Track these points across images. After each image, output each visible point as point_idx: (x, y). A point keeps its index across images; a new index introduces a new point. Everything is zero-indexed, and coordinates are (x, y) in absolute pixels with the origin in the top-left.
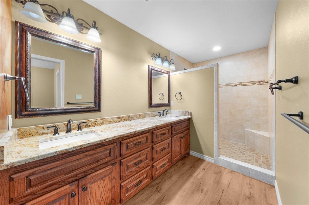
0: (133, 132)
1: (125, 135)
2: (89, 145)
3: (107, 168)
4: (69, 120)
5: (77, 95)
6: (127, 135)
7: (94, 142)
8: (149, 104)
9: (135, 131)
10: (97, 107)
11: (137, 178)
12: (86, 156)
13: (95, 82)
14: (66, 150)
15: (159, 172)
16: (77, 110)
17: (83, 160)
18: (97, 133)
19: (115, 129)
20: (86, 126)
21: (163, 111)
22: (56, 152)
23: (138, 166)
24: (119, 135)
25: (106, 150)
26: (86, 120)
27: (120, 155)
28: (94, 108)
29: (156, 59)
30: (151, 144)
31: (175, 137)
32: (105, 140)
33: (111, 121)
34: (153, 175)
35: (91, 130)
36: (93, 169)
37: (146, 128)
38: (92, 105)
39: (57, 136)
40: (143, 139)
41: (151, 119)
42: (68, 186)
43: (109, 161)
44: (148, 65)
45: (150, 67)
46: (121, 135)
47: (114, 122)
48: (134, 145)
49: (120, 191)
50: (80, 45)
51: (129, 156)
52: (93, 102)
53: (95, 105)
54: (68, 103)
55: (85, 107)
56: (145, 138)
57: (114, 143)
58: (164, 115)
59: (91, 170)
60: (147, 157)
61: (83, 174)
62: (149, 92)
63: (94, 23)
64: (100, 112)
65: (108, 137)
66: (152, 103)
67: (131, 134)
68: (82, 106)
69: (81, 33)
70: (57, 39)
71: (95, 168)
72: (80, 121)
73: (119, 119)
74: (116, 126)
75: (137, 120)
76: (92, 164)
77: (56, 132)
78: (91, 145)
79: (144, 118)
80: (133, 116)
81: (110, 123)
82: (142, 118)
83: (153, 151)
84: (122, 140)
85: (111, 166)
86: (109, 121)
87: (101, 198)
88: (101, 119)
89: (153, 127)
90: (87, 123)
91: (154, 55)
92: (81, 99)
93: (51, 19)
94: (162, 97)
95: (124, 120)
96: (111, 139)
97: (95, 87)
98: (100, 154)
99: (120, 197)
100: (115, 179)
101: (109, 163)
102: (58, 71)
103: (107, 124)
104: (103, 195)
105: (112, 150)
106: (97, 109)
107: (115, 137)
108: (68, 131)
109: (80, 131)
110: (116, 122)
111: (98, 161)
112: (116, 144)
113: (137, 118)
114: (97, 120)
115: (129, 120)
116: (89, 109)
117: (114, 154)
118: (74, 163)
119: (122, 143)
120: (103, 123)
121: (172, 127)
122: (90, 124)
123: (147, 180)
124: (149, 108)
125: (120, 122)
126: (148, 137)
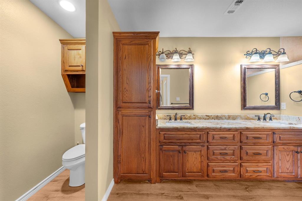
0: (219, 127)
1: (211, 128)
2: (187, 128)
3: (198, 147)
4: (176, 113)
5: (177, 98)
6: (213, 128)
7: (190, 127)
8: (242, 105)
9: (221, 127)
10: (191, 106)
11: (222, 166)
12: (186, 134)
13: (190, 89)
14: (177, 127)
15: (251, 175)
16: (180, 108)
17: (184, 136)
18: (192, 123)
19: (204, 123)
20: (184, 118)
21: (264, 115)
22: (173, 127)
23: (223, 157)
24: (206, 127)
25: (197, 134)
26: (184, 115)
27: (208, 142)
28: (189, 107)
29: (251, 57)
30: (239, 143)
31: (279, 147)
32: (197, 127)
33: (202, 117)
34: (242, 173)
35: (188, 121)
36: (190, 143)
37: (233, 127)
38: (188, 105)
39: (170, 121)
40: (229, 136)
41: (244, 121)
42: (177, 147)
43: (199, 143)
44: (241, 65)
45: (243, 67)
46: (208, 127)
47: (204, 119)
48: (219, 138)
49: (208, 169)
50: (181, 67)
51: (215, 145)
52: (189, 103)
53: (190, 105)
54: (172, 104)
55: (184, 106)
56: (232, 136)
57: (203, 131)
58: (265, 120)
59: (188, 144)
60: (233, 153)
61: (184, 144)
62: (242, 94)
63: (189, 50)
64: (193, 110)
65: (199, 126)
66: (246, 105)
67: (216, 128)
68: (183, 105)
69: (181, 59)
70: (170, 67)
71: (191, 144)
72: (181, 115)
73: (208, 117)
74: (205, 121)
75: (225, 120)
76: (189, 140)
77: (170, 119)
78: (189, 128)
79: (235, 119)
80: (221, 116)
81: (201, 119)
82: (232, 119)
83: (242, 151)
84: (209, 131)
85: (201, 147)
86: (199, 117)
87: (194, 164)
88: (194, 115)
89: (241, 127)
90: (185, 117)
91: (248, 53)
92: (179, 100)
93: (168, 57)
94: (266, 98)
95: (213, 118)
96: (200, 128)
97: (190, 92)
98: (193, 136)
99: (208, 173)
100: (204, 157)
101: (199, 144)
102: (166, 81)
103: (198, 119)
104: (195, 163)
105: (201, 136)
106: (191, 107)
107: (203, 127)
108: (176, 119)
109: (181, 121)
110: (205, 119)
111: (192, 140)
112: (204, 132)
113: (226, 118)
114: (191, 116)
115: (217, 119)
116: (186, 107)
117: (203, 139)
118: (180, 136)
119: (209, 133)
120: (195, 118)
121: (274, 133)
122: (187, 117)
123: (234, 174)
124: (242, 110)
125: (208, 119)
126: (235, 135)
